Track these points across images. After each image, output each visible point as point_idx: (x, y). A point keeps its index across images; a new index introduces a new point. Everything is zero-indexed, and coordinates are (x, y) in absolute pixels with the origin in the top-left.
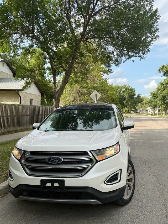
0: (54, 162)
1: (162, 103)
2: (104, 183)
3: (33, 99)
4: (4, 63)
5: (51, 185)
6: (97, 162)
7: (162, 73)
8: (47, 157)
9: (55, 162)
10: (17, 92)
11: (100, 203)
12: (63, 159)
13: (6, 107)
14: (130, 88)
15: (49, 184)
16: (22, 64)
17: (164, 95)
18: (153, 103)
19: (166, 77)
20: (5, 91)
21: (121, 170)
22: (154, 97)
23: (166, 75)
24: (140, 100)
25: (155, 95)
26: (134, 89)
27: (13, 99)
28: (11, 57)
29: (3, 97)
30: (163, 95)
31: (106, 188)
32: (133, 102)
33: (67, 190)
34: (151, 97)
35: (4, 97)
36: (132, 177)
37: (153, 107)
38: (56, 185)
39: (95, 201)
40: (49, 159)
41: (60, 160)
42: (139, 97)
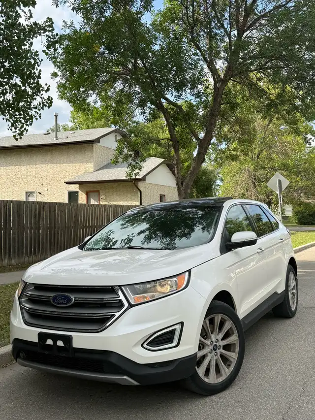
0: (60, 303)
2: (142, 345)
3: (165, 195)
4: (118, 134)
5: (52, 344)
6: (131, 306)
8: (52, 295)
9: (62, 303)
10: (134, 184)
11: (136, 383)
12: (75, 298)
13: (105, 210)
15: (50, 342)
16: (152, 133)
20: (116, 184)
21: (182, 323)
27: (129, 196)
28: (134, 123)
29: (112, 194)
31: (144, 356)
33: (78, 355)
35: (115, 193)
36: (235, 342)
38: (60, 343)
39: (125, 379)
40: (54, 298)
41: (69, 300)
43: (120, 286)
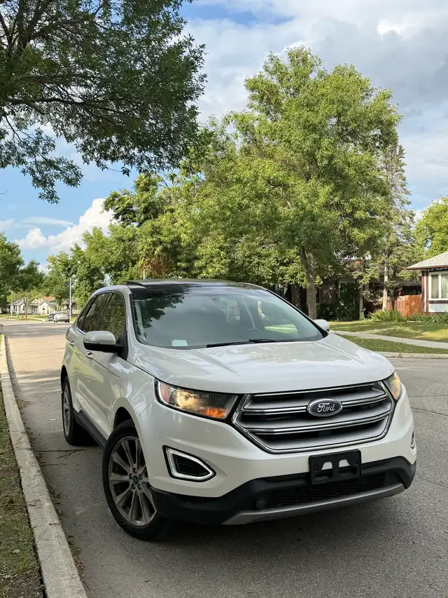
0: (326, 412)
1: (86, 286)
7: (111, 212)
9: (329, 411)
14: (6, 242)
15: (328, 466)
17: (92, 267)
18: (58, 287)
19: (121, 223)
22: (68, 271)
23: (120, 217)
24: (37, 278)
25: (69, 267)
26: (17, 246)
30: (90, 267)
32: (18, 282)
34: (51, 269)
37: (57, 298)
38: (343, 463)
40: (314, 408)
41: (337, 405)
42: (31, 270)
43: (382, 381)
